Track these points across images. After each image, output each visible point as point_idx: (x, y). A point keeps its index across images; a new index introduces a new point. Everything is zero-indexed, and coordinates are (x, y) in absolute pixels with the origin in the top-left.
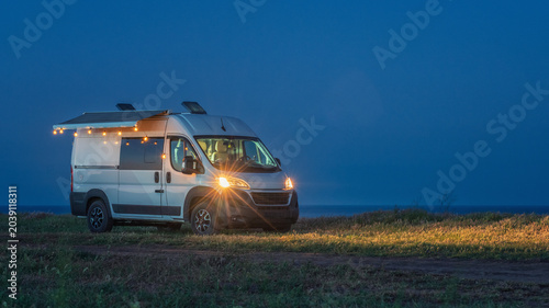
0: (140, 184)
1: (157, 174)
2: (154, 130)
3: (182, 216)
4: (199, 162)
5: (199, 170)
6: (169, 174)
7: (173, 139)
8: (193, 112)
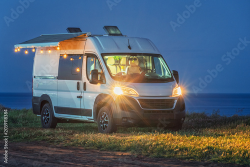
0: (69, 91)
1: (78, 83)
2: (78, 49)
3: (92, 117)
4: (103, 74)
5: (102, 81)
6: (85, 84)
7: (89, 55)
8: (110, 34)
